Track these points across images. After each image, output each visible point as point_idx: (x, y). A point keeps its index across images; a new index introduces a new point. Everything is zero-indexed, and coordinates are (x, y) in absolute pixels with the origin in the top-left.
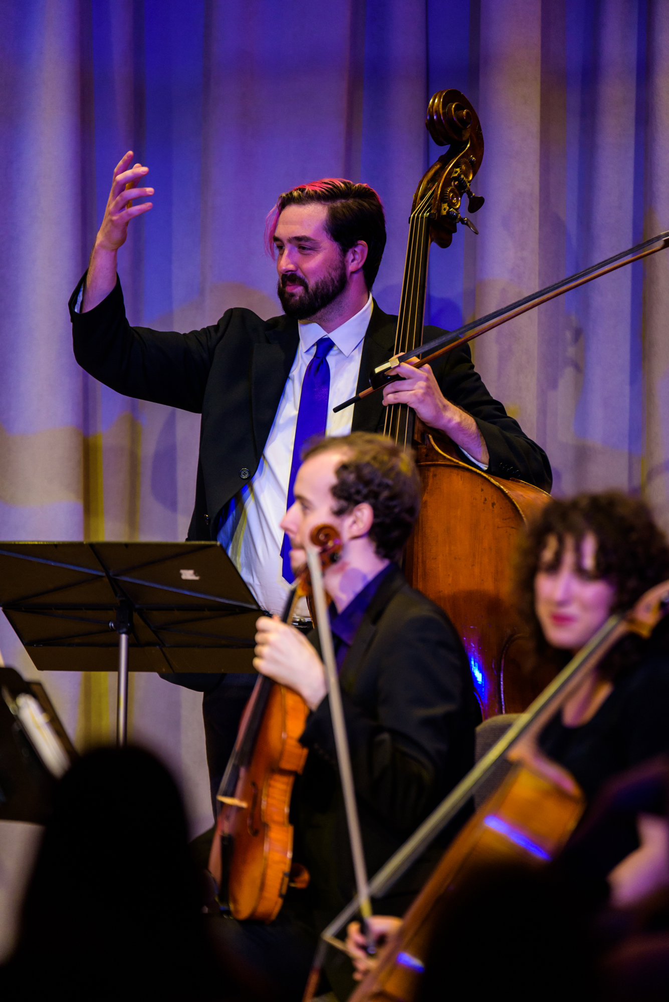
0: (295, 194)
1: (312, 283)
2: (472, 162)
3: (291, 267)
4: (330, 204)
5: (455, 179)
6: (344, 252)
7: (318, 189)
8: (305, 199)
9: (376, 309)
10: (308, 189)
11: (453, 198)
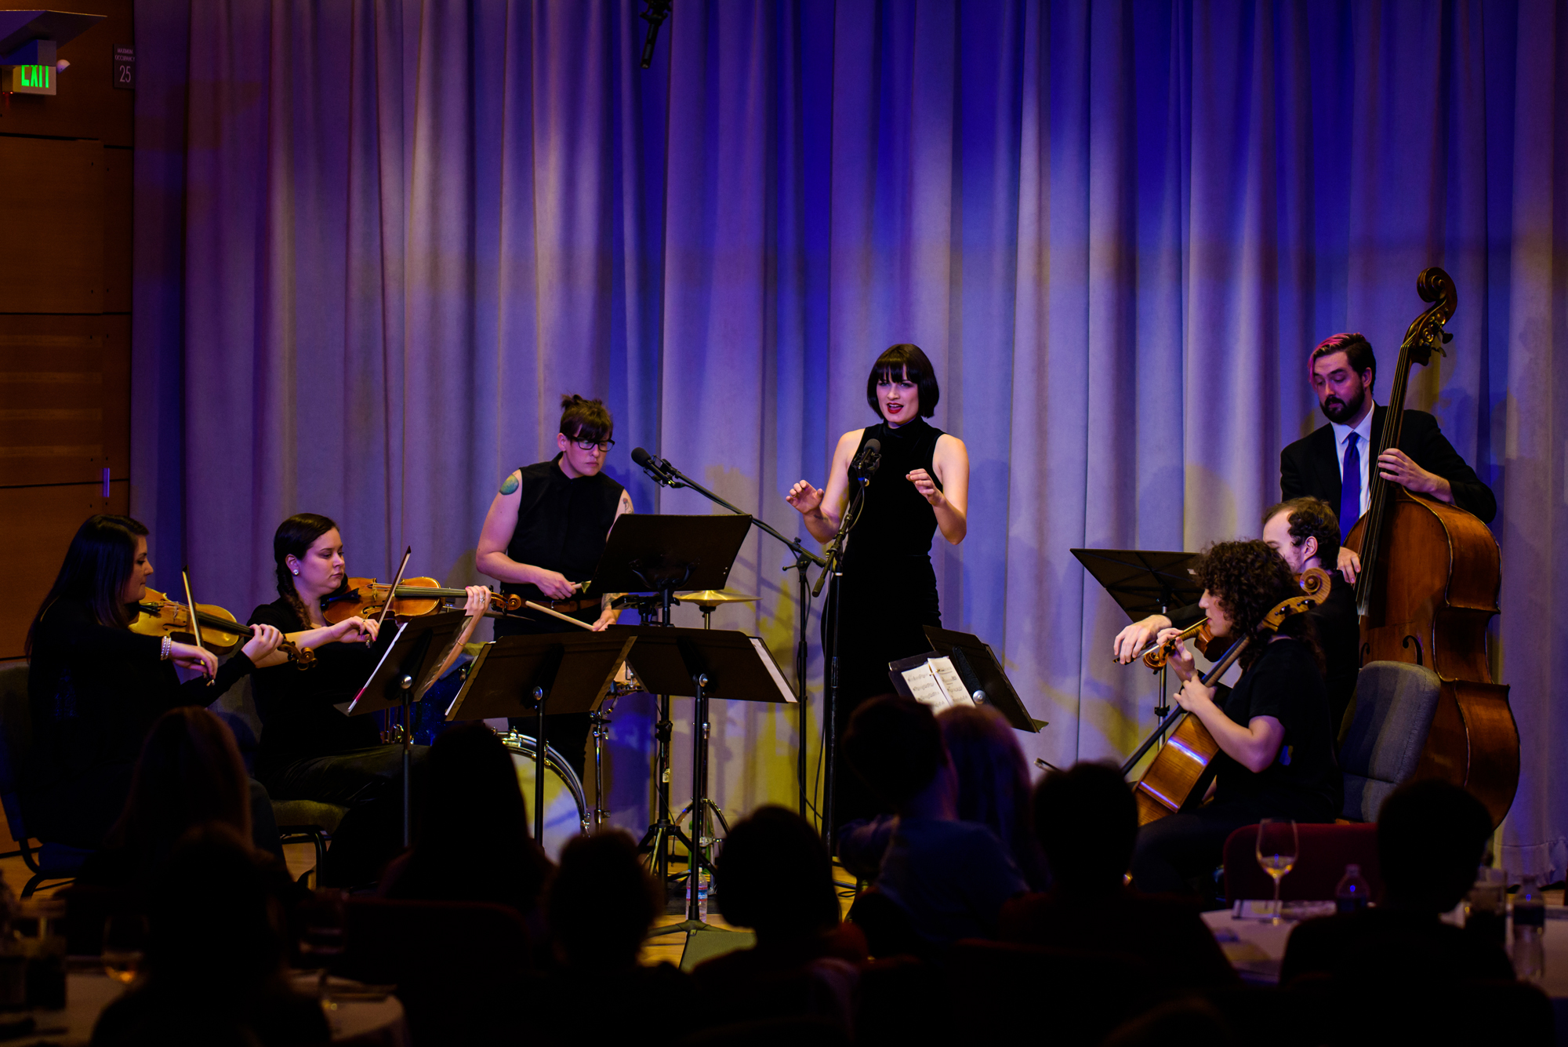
0: (1323, 349)
1: (1346, 400)
2: (1446, 312)
3: (1332, 393)
4: (1346, 349)
5: (1433, 323)
6: (1360, 377)
7: (1337, 343)
8: (1331, 351)
9: (1376, 405)
10: (1331, 344)
11: (1427, 335)
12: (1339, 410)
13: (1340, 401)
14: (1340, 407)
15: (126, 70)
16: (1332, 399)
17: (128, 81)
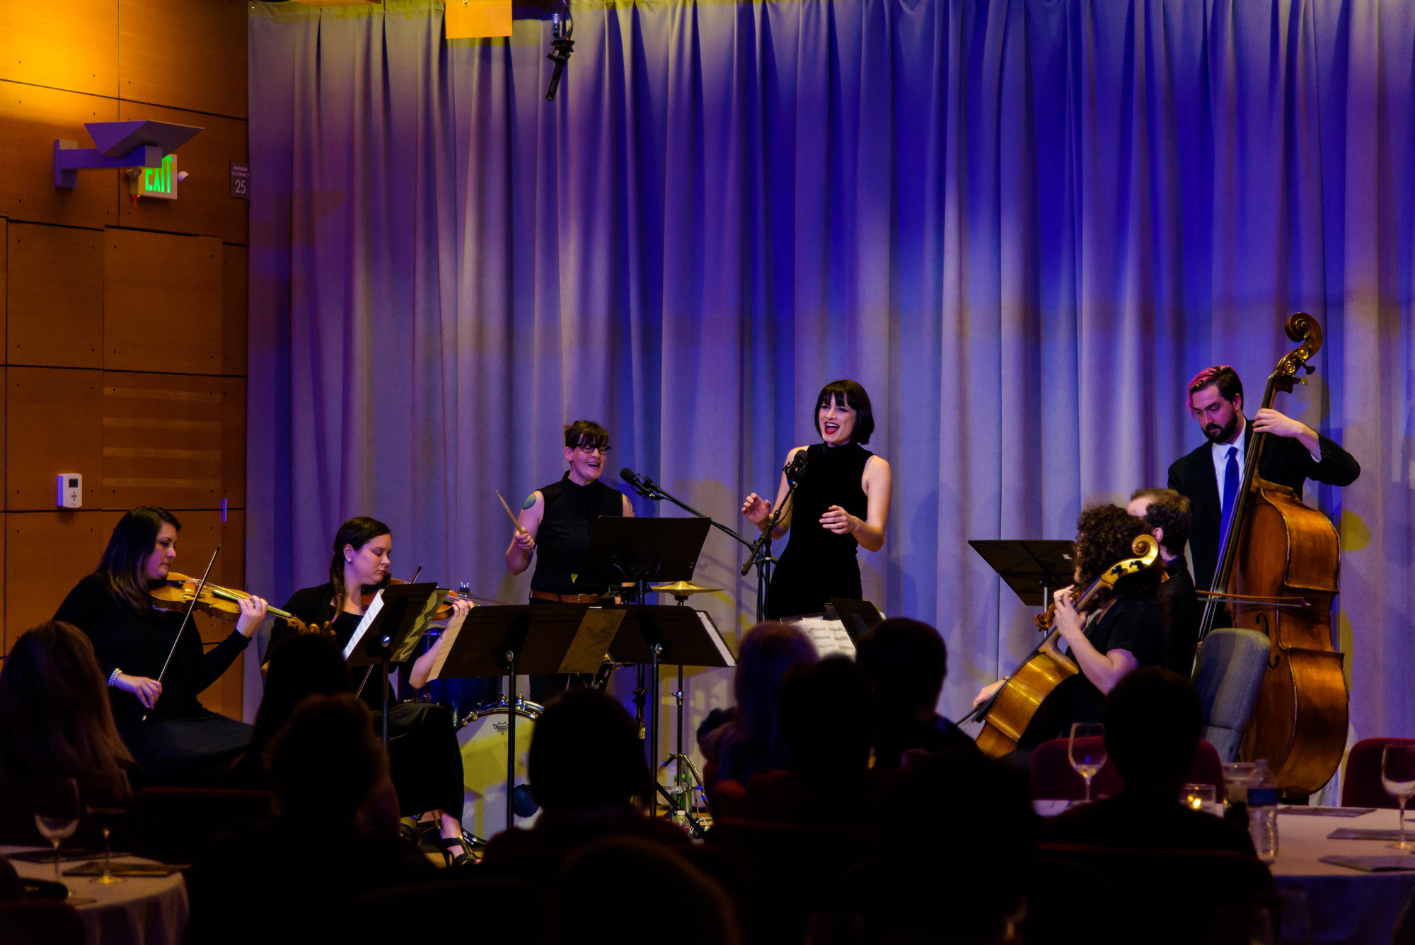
0: (1197, 385)
1: (1223, 425)
2: (1309, 349)
3: (1211, 421)
4: (1217, 382)
5: (1296, 357)
6: (1232, 403)
7: (1208, 378)
8: (1203, 387)
10: (1203, 380)
11: (1289, 367)
12: (1218, 433)
13: (1218, 427)
14: (1218, 432)
15: (242, 184)
16: (1212, 426)
17: (244, 193)
